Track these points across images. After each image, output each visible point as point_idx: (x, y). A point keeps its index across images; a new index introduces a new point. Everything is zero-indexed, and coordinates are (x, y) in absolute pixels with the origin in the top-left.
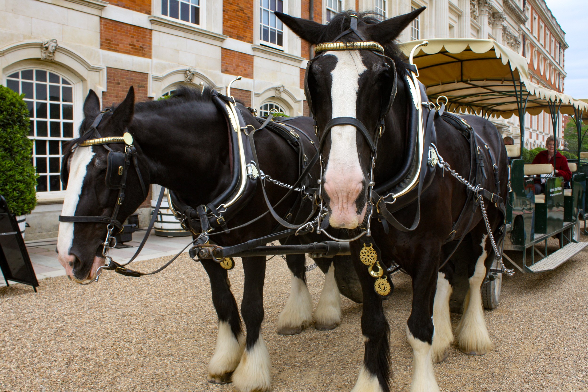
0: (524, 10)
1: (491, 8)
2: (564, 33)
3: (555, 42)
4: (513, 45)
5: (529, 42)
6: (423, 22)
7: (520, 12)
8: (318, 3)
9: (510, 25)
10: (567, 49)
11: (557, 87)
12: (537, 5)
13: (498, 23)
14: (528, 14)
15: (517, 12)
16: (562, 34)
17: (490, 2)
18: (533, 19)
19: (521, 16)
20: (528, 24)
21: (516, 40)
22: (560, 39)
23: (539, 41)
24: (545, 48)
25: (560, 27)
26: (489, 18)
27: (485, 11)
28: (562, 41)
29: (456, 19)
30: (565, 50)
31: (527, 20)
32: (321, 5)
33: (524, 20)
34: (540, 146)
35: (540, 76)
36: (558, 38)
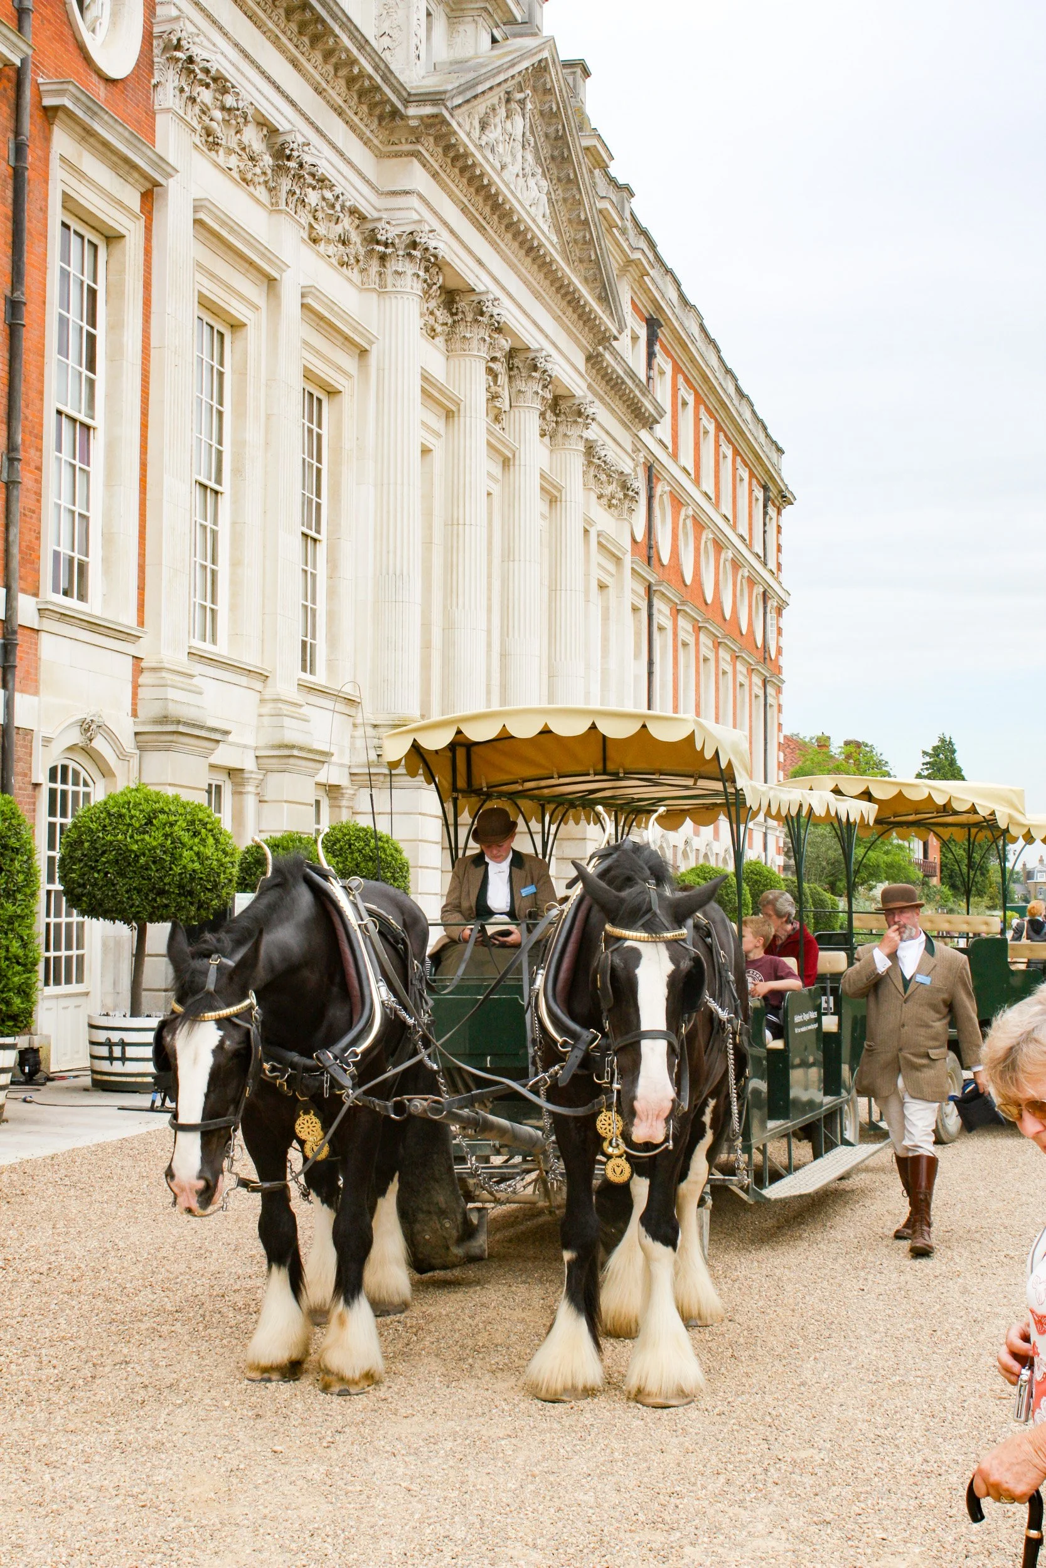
0: (649, 378)
1: (548, 381)
2: (780, 451)
3: (750, 484)
4: (614, 502)
5: (668, 489)
6: (338, 437)
7: (641, 391)
8: (33, 395)
9: (608, 433)
10: (789, 507)
11: (760, 643)
12: (693, 360)
13: (569, 433)
14: (662, 392)
15: (631, 391)
16: (774, 455)
17: (549, 366)
18: (678, 404)
19: (643, 405)
20: (663, 430)
21: (625, 487)
22: (767, 471)
23: (697, 482)
24: (717, 505)
25: (765, 428)
26: (542, 415)
27: (529, 394)
28: (772, 478)
29: (438, 424)
30: (783, 512)
31: (662, 417)
32: (42, 400)
33: (651, 415)
34: (706, 856)
35: (703, 608)
36: (759, 468)
